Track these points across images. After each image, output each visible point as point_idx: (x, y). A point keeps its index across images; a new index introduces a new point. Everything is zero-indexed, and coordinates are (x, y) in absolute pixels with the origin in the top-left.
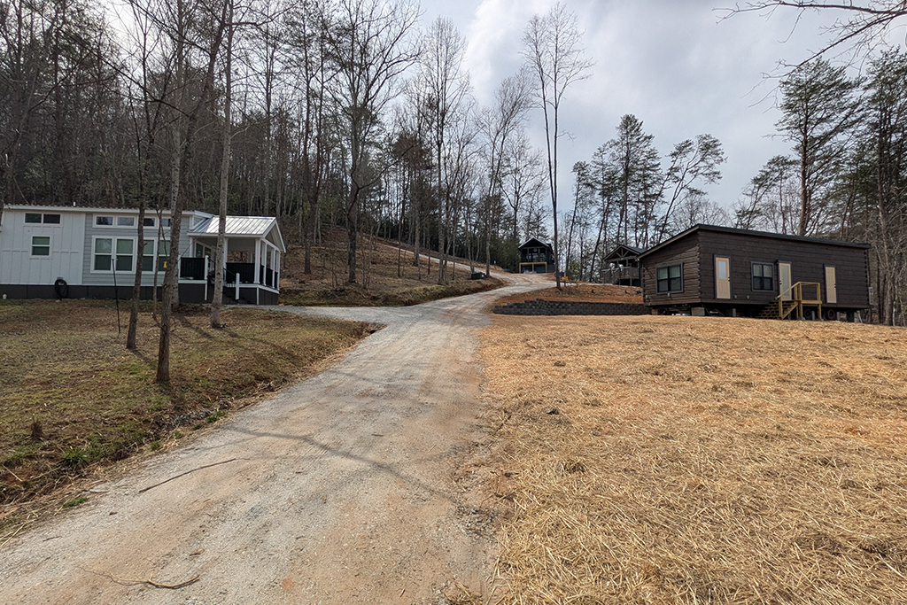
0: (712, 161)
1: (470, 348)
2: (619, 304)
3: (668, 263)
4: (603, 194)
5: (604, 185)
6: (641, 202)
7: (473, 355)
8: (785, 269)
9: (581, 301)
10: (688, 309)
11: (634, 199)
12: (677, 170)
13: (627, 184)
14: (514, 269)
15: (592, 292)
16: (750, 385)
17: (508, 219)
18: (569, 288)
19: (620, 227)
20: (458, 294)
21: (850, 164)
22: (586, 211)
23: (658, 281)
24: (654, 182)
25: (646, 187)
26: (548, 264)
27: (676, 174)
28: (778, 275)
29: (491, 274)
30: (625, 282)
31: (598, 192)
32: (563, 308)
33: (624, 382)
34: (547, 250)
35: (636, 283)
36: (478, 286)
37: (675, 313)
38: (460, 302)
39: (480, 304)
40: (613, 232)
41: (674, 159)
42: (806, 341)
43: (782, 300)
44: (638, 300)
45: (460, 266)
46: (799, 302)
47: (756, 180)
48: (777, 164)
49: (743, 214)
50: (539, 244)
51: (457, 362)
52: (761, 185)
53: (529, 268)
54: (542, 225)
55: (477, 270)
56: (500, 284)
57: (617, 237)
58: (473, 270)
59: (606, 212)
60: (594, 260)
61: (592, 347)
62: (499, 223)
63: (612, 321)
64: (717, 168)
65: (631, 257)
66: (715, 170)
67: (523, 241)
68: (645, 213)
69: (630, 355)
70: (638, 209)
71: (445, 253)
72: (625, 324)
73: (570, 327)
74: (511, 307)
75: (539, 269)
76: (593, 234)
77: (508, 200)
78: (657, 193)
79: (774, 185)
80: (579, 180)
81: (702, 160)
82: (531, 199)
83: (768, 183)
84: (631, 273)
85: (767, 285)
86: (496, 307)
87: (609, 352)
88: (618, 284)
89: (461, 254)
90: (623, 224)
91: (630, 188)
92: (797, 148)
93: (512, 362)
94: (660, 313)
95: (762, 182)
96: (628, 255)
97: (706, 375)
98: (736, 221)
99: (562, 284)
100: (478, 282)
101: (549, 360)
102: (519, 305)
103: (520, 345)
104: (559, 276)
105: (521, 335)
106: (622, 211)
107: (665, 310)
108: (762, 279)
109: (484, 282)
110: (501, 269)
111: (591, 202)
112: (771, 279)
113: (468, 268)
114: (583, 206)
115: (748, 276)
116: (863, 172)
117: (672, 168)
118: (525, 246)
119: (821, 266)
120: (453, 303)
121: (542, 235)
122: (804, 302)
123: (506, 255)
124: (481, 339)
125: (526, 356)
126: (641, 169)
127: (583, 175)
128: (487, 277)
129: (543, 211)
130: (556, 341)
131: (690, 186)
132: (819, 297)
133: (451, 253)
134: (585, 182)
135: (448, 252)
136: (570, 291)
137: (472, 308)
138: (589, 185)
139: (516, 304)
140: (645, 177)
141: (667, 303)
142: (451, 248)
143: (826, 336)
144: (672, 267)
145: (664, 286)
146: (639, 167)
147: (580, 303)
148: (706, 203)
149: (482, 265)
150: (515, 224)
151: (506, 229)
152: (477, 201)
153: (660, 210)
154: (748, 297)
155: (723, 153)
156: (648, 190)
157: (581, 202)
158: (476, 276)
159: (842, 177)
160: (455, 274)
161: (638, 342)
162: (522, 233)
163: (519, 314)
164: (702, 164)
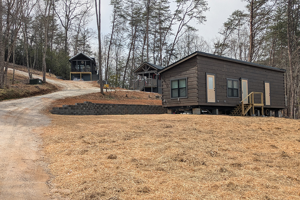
0: (201, 9)
1: (33, 146)
2: (145, 106)
3: (178, 77)
4: (132, 24)
5: (133, 17)
6: (157, 32)
7: (37, 153)
8: (245, 83)
9: (119, 103)
10: (190, 110)
11: (153, 30)
12: (180, 12)
13: (148, 19)
14: (65, 77)
15: (127, 96)
16: (239, 165)
17: (60, 36)
18: (110, 93)
19: (143, 49)
20: (17, 96)
21: (274, 20)
22: (120, 35)
23: (172, 89)
24: (166, 19)
25: (161, 22)
26: (93, 74)
27: (180, 15)
28: (241, 87)
29: (47, 80)
30: (148, 89)
31: (129, 22)
32: (106, 108)
33: (163, 170)
34: (91, 63)
35: (155, 90)
36: (36, 90)
37: (183, 112)
38: (20, 104)
39: (38, 106)
40: (139, 52)
41: (179, 4)
42: (260, 131)
43: (244, 103)
44: (158, 102)
45: (18, 72)
46: (252, 104)
47: (226, 24)
48: (237, 15)
49: (218, 46)
50: (86, 58)
51: (24, 160)
52: (228, 28)
53: (78, 76)
54: (87, 43)
55: (35, 76)
56: (55, 89)
57: (142, 56)
58: (31, 76)
59: (134, 37)
60: (125, 72)
61: (133, 141)
62: (52, 39)
63: (144, 119)
64: (204, 14)
65: (152, 72)
66: (203, 15)
67: (72, 55)
68: (160, 40)
69: (161, 147)
70: (155, 37)
71: (6, 60)
72: (153, 121)
73: (114, 124)
74: (66, 108)
75: (85, 77)
76: (125, 53)
77: (60, 20)
78: (168, 27)
79: (235, 29)
80: (115, 12)
81: (196, 7)
82: (78, 22)
83: (232, 27)
84: (152, 83)
85: (235, 93)
86: (53, 108)
87: (146, 145)
88: (143, 90)
89: (20, 62)
90: (146, 47)
91: (150, 21)
92: (248, 7)
93: (72, 158)
94: (173, 112)
95: (229, 26)
96: (149, 70)
97: (212, 159)
98: (214, 50)
99: (104, 90)
100: (37, 87)
101: (103, 154)
102: (72, 107)
103: (78, 142)
104: (102, 84)
105: (77, 132)
106: (145, 37)
107: (176, 110)
108: (232, 89)
109: (41, 87)
110: (55, 76)
111: (123, 29)
112: (237, 90)
113: (26, 75)
114: (118, 31)
115: (225, 88)
116: (280, 26)
117: (177, 11)
118: (74, 59)
119: (262, 82)
120: (14, 105)
121: (87, 51)
122: (255, 105)
123: (58, 65)
124: (42, 137)
125: (85, 152)
126: (157, 9)
127: (118, 8)
128: (44, 82)
129: (88, 32)
130: (106, 137)
131: (188, 24)
132: (262, 101)
133: (11, 61)
134: (119, 13)
135: (8, 60)
136: (110, 96)
137: (32, 110)
138: (122, 16)
139: (70, 106)
140: (160, 14)
141: (177, 105)
142: (11, 57)
143: (270, 127)
144: (181, 80)
145: (176, 93)
146: (156, 7)
147: (119, 105)
148: (197, 37)
149: (39, 72)
150: (66, 40)
151: (58, 43)
152: (33, 19)
153: (170, 39)
154: (225, 101)
155: (207, 4)
156: (162, 24)
157: (116, 28)
158: (34, 82)
159: (270, 27)
160: (14, 80)
161: (164, 136)
162: (71, 49)
163: (72, 114)
164: (195, 10)
